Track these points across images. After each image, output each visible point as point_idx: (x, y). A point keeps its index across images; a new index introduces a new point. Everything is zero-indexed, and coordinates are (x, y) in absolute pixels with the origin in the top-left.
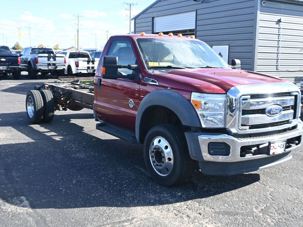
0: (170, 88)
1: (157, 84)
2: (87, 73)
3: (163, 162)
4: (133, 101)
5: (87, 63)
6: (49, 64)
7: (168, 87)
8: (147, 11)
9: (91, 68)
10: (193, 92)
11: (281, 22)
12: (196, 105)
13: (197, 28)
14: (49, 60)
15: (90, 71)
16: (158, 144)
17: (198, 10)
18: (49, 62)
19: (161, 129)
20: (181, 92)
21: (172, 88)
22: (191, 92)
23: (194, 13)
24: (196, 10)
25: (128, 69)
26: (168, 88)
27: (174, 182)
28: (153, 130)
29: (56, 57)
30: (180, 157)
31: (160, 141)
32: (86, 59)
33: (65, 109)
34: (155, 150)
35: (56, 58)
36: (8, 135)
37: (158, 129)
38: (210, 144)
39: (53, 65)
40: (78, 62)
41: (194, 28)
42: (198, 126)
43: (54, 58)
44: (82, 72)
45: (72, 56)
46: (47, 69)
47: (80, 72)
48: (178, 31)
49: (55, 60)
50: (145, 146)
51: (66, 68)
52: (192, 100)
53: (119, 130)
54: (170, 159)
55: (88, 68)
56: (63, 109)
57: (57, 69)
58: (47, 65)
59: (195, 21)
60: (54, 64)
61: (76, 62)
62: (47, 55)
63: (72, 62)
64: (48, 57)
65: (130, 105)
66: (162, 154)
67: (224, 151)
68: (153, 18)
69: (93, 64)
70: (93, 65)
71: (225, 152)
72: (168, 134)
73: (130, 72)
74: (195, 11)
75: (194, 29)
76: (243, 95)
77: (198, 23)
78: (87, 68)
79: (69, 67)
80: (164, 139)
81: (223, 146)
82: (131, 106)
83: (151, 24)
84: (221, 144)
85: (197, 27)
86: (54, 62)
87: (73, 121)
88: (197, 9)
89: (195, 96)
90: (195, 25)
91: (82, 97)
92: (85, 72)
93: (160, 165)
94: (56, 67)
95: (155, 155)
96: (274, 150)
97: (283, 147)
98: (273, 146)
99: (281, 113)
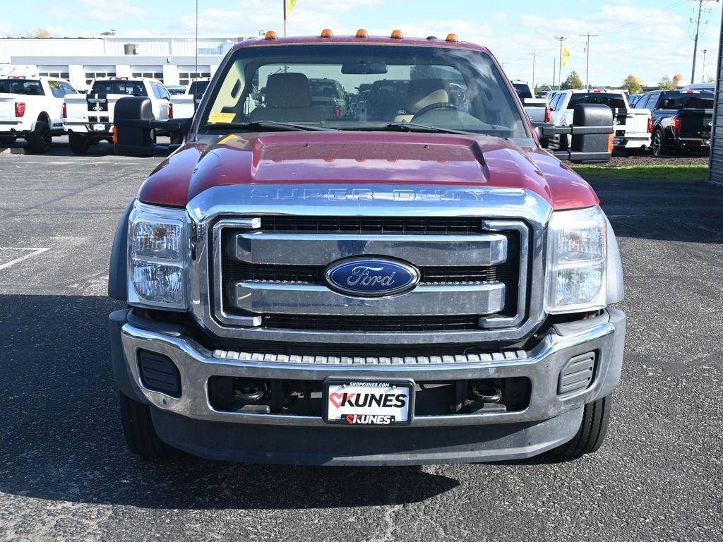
38: (142, 355)
69: (623, 123)
84: (165, 360)
96: (348, 410)
97: (400, 404)
98: (345, 395)
99: (414, 286)
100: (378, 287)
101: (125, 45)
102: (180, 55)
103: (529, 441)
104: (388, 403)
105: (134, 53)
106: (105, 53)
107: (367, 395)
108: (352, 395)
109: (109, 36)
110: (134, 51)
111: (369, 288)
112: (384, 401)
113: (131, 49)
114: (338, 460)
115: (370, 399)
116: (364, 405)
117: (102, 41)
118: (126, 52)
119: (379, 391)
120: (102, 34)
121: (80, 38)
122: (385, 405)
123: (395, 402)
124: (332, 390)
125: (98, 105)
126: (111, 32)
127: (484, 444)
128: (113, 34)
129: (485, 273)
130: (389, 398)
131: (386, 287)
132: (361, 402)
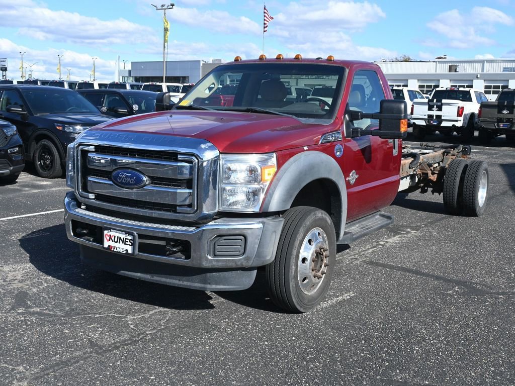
76: (81, 144)
96: (111, 243)
97: (131, 244)
98: (110, 235)
99: (145, 185)
100: (129, 184)
101: (450, 66)
102: (490, 72)
103: (209, 281)
104: (126, 243)
105: (456, 71)
106: (436, 72)
107: (118, 237)
108: (113, 236)
109: (440, 60)
110: (456, 70)
111: (125, 184)
112: (124, 241)
113: (453, 68)
114: (122, 272)
115: (119, 240)
116: (117, 242)
117: (435, 63)
118: (450, 71)
119: (123, 236)
120: (437, 58)
121: (420, 61)
122: (125, 244)
123: (129, 243)
124: (106, 232)
125: (435, 107)
126: (443, 57)
127: (185, 278)
128: (445, 58)
129: (179, 183)
130: (127, 240)
131: (132, 184)
132: (116, 240)
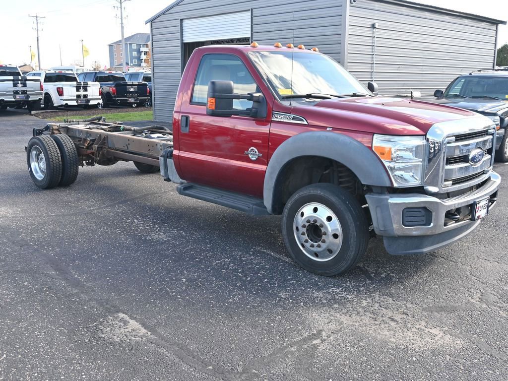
0: (331, 129)
1: (305, 123)
2: (77, 104)
3: (324, 242)
4: (256, 150)
5: (75, 88)
6: (17, 91)
7: (327, 127)
8: (172, 9)
9: (82, 97)
10: (375, 135)
11: (375, 28)
12: (383, 154)
13: (254, 37)
14: (15, 85)
15: (82, 101)
16: (315, 215)
17: (253, 10)
18: (16, 90)
19: (319, 192)
20: (353, 135)
21: (334, 129)
22: (373, 134)
23: (249, 13)
24: (252, 9)
25: (248, 100)
26: (328, 129)
27: (343, 269)
28: (301, 194)
29: (27, 80)
30: (355, 233)
31: (315, 210)
32: (75, 83)
33: (91, 164)
34: (307, 224)
35: (27, 82)
36: (17, 211)
37: (312, 191)
38: (406, 210)
39: (22, 93)
40: (62, 88)
41: (249, 35)
42: (388, 184)
43: (24, 82)
44: (69, 104)
45: (49, 78)
46: (14, 100)
47: (67, 104)
48: (219, 40)
49: (25, 85)
50: (284, 218)
51: (42, 97)
52: (375, 147)
53: (223, 194)
54: (336, 236)
55: (79, 96)
56: (88, 164)
57: (30, 99)
58: (13, 93)
59: (250, 26)
60: (24, 92)
61: (57, 88)
62: (11, 78)
63: (51, 88)
64: (13, 80)
65: (250, 157)
66: (321, 228)
67: (423, 219)
68: (182, 20)
69: (86, 90)
70: (85, 93)
71: (425, 220)
72: (333, 199)
73: (250, 104)
74: (249, 10)
75: (250, 37)
76: (447, 137)
77: (256, 28)
78: (75, 98)
79: (48, 96)
80: (324, 206)
81: (423, 212)
82: (253, 157)
83: (178, 28)
84: (420, 210)
85: (254, 34)
86: (24, 89)
87: (106, 182)
88: (253, 7)
89: (378, 141)
90: (250, 32)
91: (129, 144)
92: (74, 103)
93: (319, 246)
94: (28, 97)
95: (307, 230)
97: (486, 207)
107: (482, 206)
132: (481, 209)
